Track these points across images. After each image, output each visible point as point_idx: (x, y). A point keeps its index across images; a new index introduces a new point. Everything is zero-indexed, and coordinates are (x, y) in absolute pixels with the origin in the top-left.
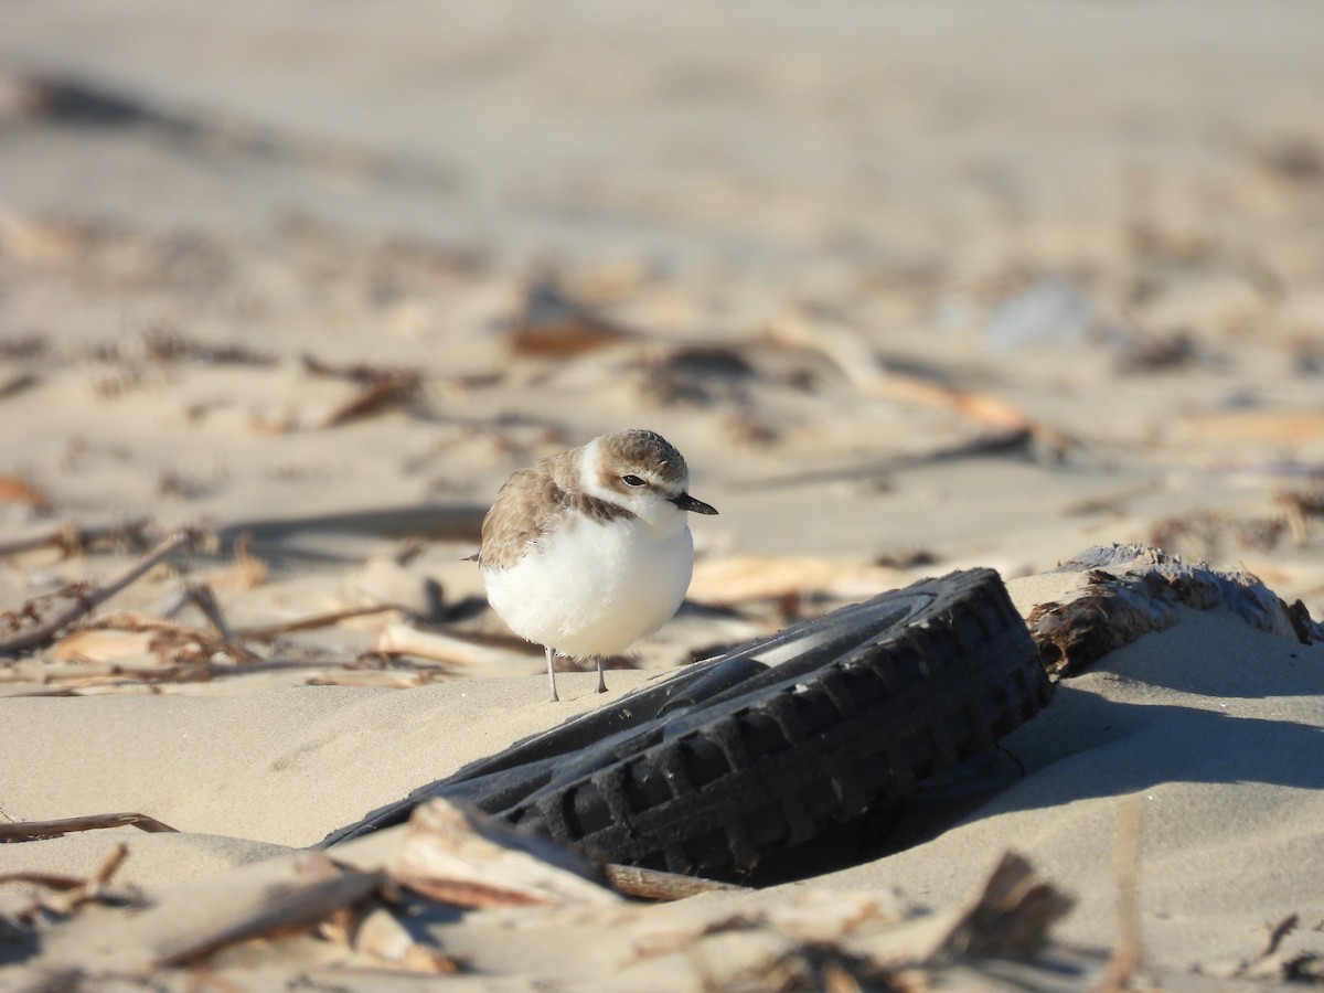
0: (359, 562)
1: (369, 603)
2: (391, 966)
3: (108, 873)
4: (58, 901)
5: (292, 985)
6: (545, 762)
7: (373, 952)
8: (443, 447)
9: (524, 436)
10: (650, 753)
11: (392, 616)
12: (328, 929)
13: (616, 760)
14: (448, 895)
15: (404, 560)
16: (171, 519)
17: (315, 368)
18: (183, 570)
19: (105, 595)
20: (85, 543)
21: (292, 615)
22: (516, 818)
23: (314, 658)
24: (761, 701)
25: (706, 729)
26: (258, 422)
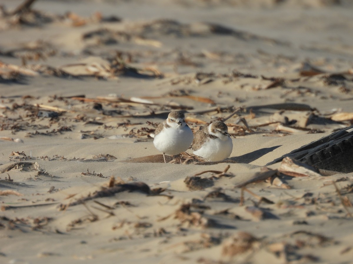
0: (273, 114)
1: (274, 121)
2: (279, 187)
3: (226, 170)
4: (217, 176)
5: (260, 191)
6: (307, 150)
7: (275, 185)
8: (288, 93)
9: (303, 91)
10: (326, 148)
11: (279, 124)
12: (267, 181)
13: (321, 150)
14: (289, 174)
15: (281, 113)
16: (237, 106)
17: (264, 78)
18: (240, 115)
19: (225, 120)
20: (222, 110)
21: (260, 124)
22: (302, 160)
23: (264, 131)
24: (347, 139)
25: (337, 144)
26: (254, 88)
